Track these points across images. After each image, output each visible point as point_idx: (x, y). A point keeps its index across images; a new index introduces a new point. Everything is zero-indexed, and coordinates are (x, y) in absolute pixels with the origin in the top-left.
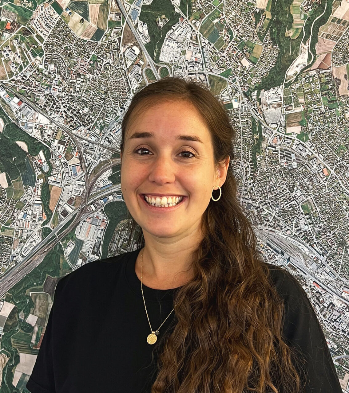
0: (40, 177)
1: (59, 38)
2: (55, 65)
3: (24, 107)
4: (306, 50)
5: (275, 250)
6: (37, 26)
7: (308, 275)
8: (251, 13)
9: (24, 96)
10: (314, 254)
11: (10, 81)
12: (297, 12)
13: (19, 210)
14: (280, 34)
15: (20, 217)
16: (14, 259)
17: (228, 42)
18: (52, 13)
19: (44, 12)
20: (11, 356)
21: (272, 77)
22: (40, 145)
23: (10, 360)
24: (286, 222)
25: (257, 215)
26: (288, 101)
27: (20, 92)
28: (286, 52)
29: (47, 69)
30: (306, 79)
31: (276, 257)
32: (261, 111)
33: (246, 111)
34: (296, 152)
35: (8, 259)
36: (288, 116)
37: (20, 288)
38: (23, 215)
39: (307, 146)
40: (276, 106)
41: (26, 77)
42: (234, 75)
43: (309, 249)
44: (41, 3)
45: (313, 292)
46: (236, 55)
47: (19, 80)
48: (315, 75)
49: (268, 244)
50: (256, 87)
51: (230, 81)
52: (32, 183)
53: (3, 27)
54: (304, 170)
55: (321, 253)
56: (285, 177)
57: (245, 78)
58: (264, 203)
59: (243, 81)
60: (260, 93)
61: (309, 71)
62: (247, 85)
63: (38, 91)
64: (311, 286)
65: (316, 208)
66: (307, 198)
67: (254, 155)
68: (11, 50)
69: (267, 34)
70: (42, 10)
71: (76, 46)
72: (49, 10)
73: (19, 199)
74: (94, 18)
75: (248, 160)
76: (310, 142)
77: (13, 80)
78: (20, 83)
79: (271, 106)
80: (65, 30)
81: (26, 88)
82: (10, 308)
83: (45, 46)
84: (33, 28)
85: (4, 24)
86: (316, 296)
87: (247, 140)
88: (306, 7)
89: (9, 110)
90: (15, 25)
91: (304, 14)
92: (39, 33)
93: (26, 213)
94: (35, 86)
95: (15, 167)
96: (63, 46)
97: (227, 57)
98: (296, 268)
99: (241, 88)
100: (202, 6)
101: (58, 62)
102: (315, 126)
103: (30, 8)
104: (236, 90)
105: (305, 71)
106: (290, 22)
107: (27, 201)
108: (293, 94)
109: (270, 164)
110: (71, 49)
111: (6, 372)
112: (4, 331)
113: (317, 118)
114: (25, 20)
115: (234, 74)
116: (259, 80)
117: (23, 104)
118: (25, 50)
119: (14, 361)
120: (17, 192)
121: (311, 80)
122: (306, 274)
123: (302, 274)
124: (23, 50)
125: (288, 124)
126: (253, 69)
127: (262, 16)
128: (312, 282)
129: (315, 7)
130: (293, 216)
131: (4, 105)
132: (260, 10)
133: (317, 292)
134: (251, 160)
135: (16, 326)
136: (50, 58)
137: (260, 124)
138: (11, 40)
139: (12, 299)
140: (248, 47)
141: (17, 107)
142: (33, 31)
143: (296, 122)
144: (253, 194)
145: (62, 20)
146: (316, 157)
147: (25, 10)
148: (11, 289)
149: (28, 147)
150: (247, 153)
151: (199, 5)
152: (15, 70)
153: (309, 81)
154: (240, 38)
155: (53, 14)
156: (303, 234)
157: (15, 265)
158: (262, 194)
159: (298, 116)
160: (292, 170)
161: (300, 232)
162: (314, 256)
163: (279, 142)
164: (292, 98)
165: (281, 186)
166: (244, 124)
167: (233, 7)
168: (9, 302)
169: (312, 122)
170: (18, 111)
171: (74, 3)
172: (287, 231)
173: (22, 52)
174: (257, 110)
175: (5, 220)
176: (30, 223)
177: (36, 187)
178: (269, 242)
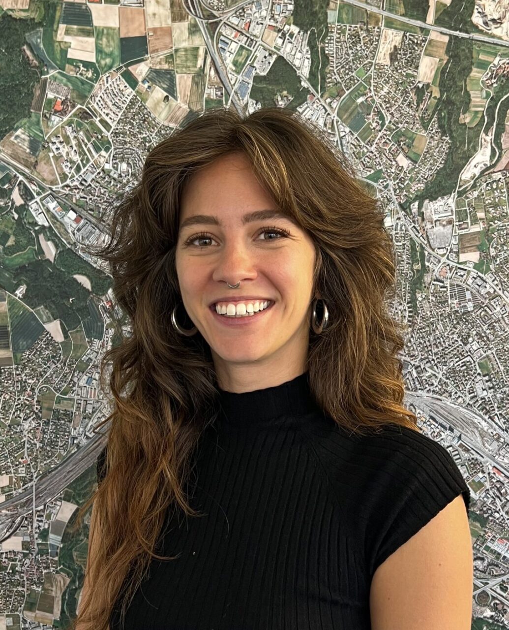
0: (110, 326)
1: (133, 124)
2: (128, 164)
3: (83, 226)
4: (488, 142)
5: (441, 425)
6: (100, 106)
7: (486, 459)
8: (411, 90)
9: (84, 209)
10: (495, 430)
11: (63, 188)
12: (476, 88)
13: (81, 373)
14: (452, 120)
15: (82, 383)
16: (75, 442)
17: (377, 130)
18: (122, 87)
19: (111, 85)
20: (73, 576)
21: (440, 182)
22: (109, 280)
23: (73, 582)
24: (456, 386)
25: (416, 377)
26: (461, 216)
27: (78, 203)
28: (460, 145)
29: (117, 170)
30: (487, 185)
31: (442, 434)
32: (424, 230)
33: (403, 230)
34: (473, 288)
35: (66, 442)
36: (461, 237)
37: (84, 482)
38: (86, 380)
39: (487, 280)
40: (444, 223)
41: (86, 181)
42: (385, 178)
43: (488, 423)
44: (105, 72)
45: (492, 482)
46: (390, 149)
47: (76, 186)
48: (500, 179)
49: (432, 418)
50: (417, 196)
51: (381, 187)
52: (99, 334)
53: (50, 107)
54: (483, 313)
55: (504, 428)
56: (456, 324)
57: (402, 184)
58: (427, 360)
59: (399, 187)
60: (422, 205)
61: (492, 173)
62: (405, 193)
63: (105, 202)
64: (489, 473)
65: (499, 367)
66: (487, 353)
67: (413, 293)
68: (63, 142)
69: (433, 120)
70: (107, 82)
71: (159, 137)
72: (118, 83)
73: (81, 357)
74: (185, 95)
75: (405, 300)
76: (492, 274)
77: (67, 186)
78: (78, 190)
79: (438, 223)
80: (143, 113)
81: (86, 198)
82: (71, 510)
83: (114, 136)
84: (95, 110)
85: (51, 103)
86: (496, 487)
87: (404, 272)
88: (489, 81)
89: (62, 230)
90: (69, 104)
91: (486, 91)
92: (104, 116)
93: (91, 377)
94: (99, 195)
95: (74, 312)
96: (139, 136)
97: (376, 153)
98: (470, 449)
99: (395, 197)
100: (341, 78)
101: (132, 160)
102: (500, 251)
103: (90, 79)
104: (389, 201)
105: (487, 173)
106: (466, 103)
107: (91, 360)
108: (468, 207)
109: (435, 305)
110: (151, 141)
111: (67, 598)
112: (63, 541)
113: (502, 240)
114: (83, 97)
115: (387, 177)
116: (422, 186)
117: (82, 222)
118: (83, 141)
119: (77, 583)
120: (77, 347)
121: (494, 187)
122: (483, 457)
123: (478, 457)
124: (81, 141)
125: (462, 248)
126: (413, 169)
127: (426, 93)
128: (491, 468)
129: (502, 81)
130: (467, 378)
131: (55, 223)
132: (424, 85)
133: (497, 481)
134: (409, 300)
135: (80, 534)
136: (120, 154)
137: (423, 248)
138: (62, 127)
139: (74, 498)
140: (407, 138)
141: (74, 225)
142: (95, 113)
143: (472, 246)
144: (412, 348)
145: (138, 97)
146: (500, 296)
147: (83, 82)
148: (71, 484)
149: (92, 283)
150: (403, 290)
151: (337, 76)
152: (69, 171)
153: (492, 187)
154: (395, 125)
155: (124, 89)
156: (480, 402)
157: (76, 450)
158: (423, 348)
159: (476, 237)
160: (466, 313)
161: (476, 399)
162: (495, 433)
163: (449, 275)
164: (468, 211)
165: (451, 337)
166: (400, 249)
167: (385, 80)
168: (69, 501)
169: (495, 246)
170: (76, 232)
171: (155, 72)
172: (457, 398)
173: (79, 145)
174: (418, 228)
175: (60, 387)
176: (97, 391)
177: (104, 340)
178: (432, 414)
